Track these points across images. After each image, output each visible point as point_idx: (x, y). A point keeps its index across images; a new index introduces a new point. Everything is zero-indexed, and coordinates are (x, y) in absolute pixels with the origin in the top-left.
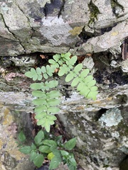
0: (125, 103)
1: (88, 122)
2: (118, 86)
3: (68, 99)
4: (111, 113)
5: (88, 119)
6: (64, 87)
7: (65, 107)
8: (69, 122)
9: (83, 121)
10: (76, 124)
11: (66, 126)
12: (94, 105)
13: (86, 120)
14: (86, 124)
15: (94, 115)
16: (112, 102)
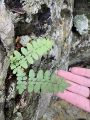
0: (69, 11)
1: (81, 43)
2: (51, 17)
3: (55, 58)
4: (77, 23)
5: (78, 42)
6: (44, 60)
7: (63, 60)
8: (78, 57)
9: (79, 46)
10: (81, 52)
11: (81, 61)
12: (66, 36)
13: (79, 44)
14: (82, 45)
15: (76, 37)
16: (67, 21)
